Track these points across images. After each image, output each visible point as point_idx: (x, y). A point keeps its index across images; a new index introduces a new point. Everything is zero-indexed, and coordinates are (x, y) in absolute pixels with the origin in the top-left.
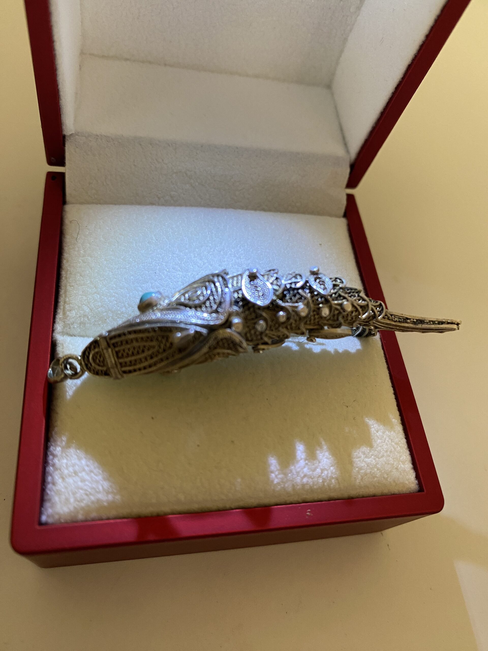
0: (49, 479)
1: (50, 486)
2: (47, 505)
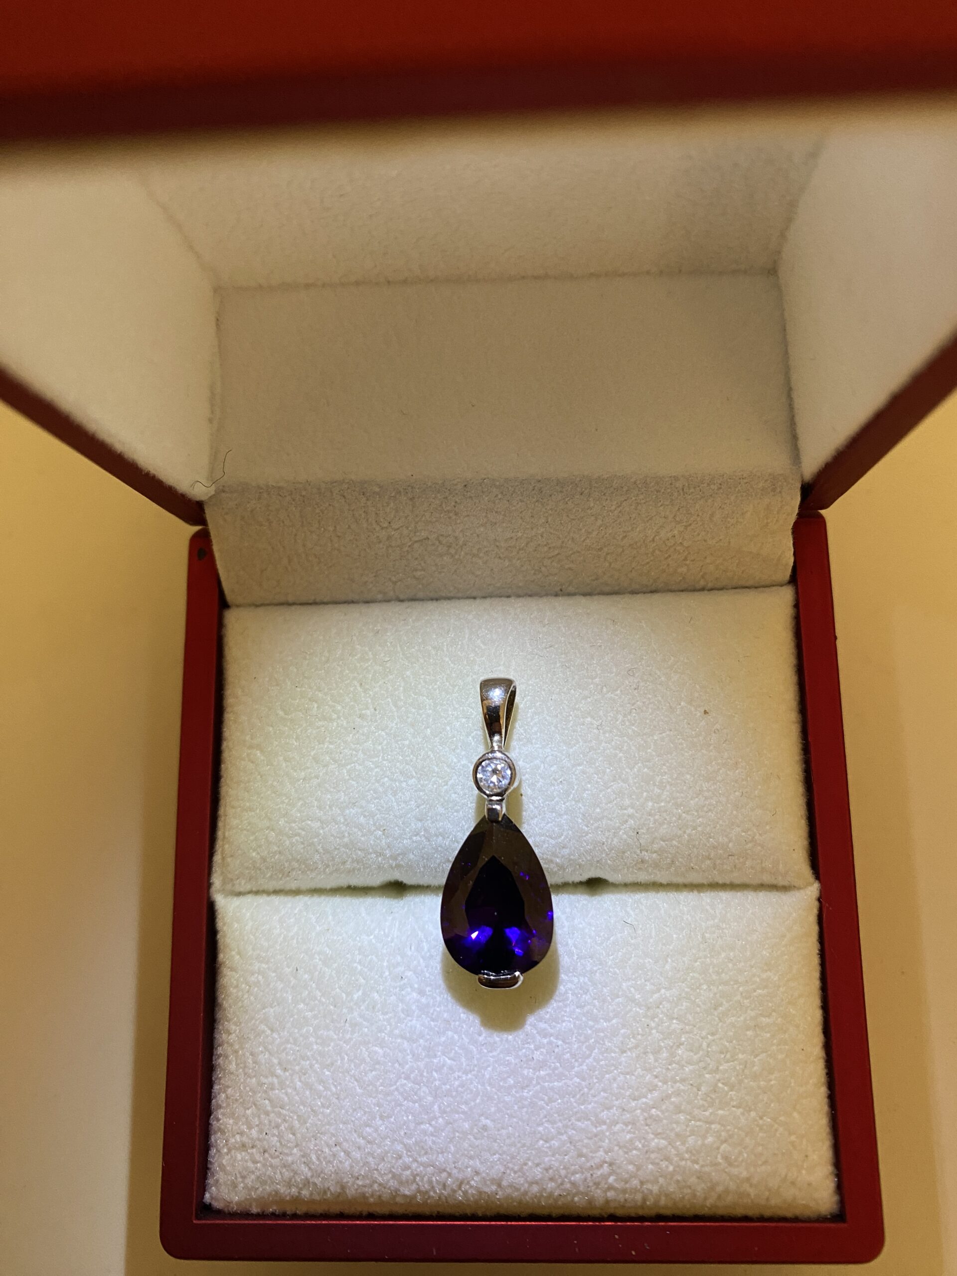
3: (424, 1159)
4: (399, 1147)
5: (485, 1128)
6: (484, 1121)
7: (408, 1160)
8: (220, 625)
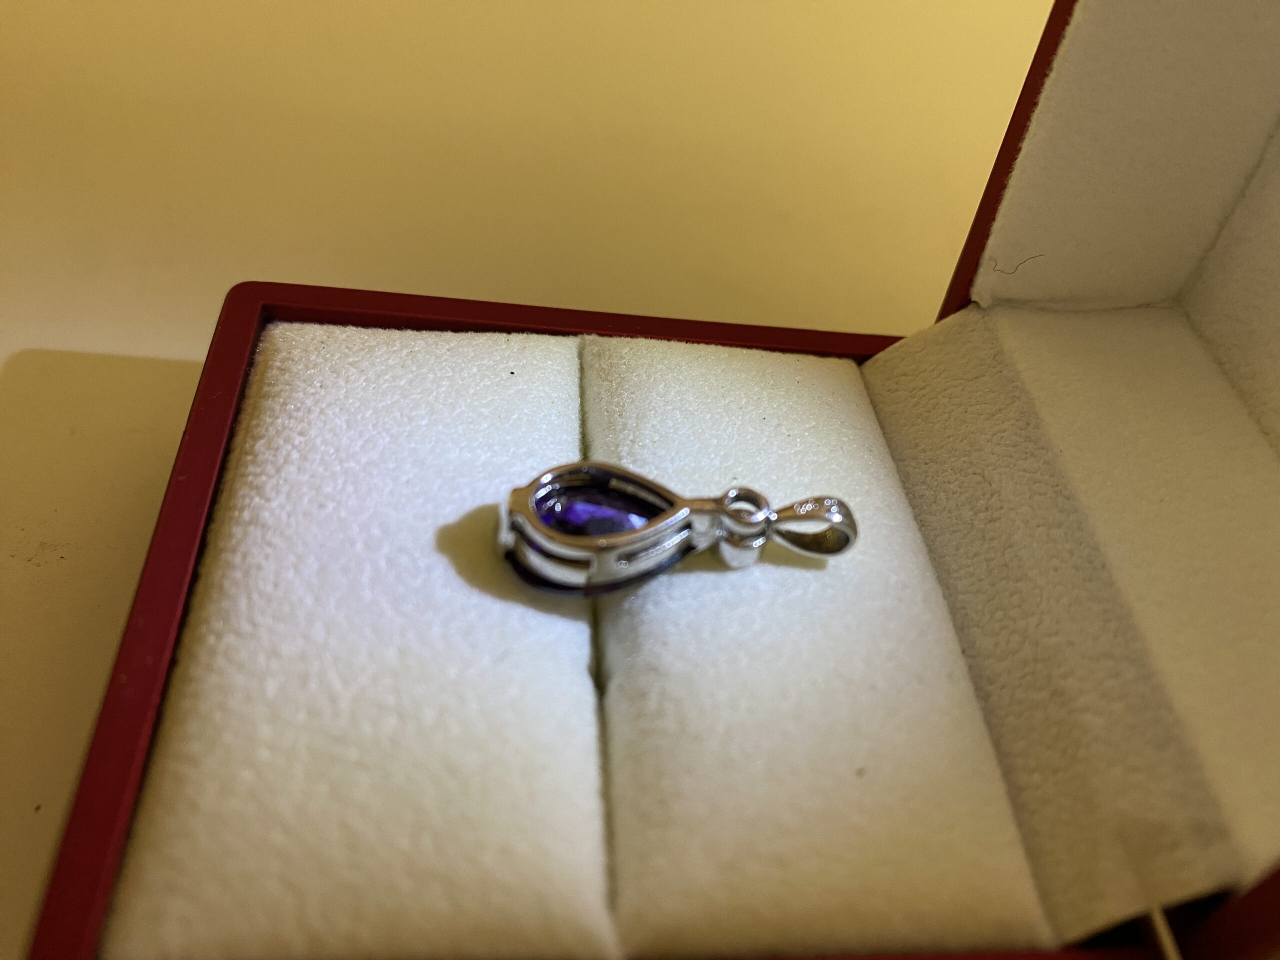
3: (295, 455)
4: (313, 433)
5: (322, 506)
6: (331, 506)
7: (298, 440)
8: (840, 356)
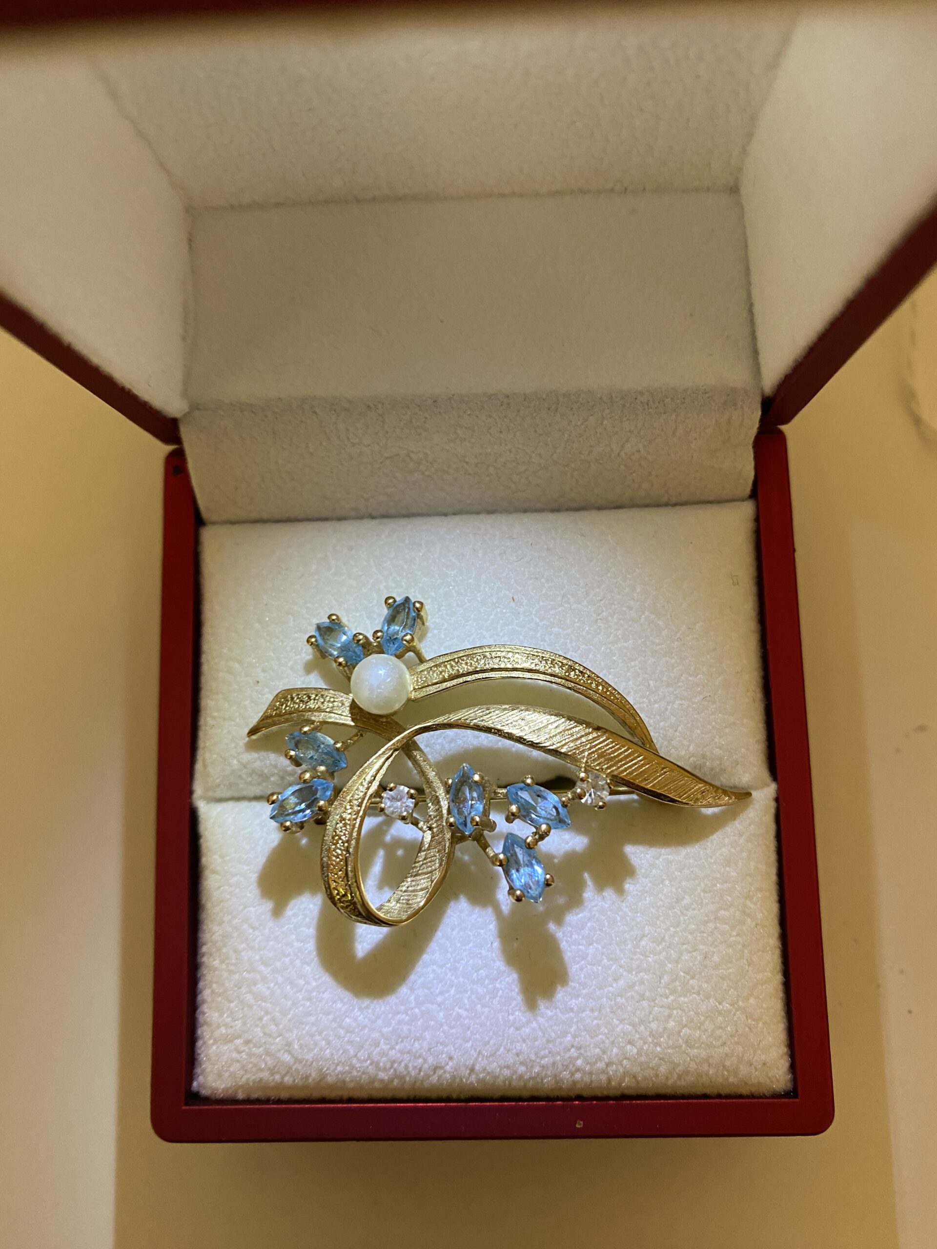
0: (199, 1032)
1: (199, 1043)
2: (198, 1070)
